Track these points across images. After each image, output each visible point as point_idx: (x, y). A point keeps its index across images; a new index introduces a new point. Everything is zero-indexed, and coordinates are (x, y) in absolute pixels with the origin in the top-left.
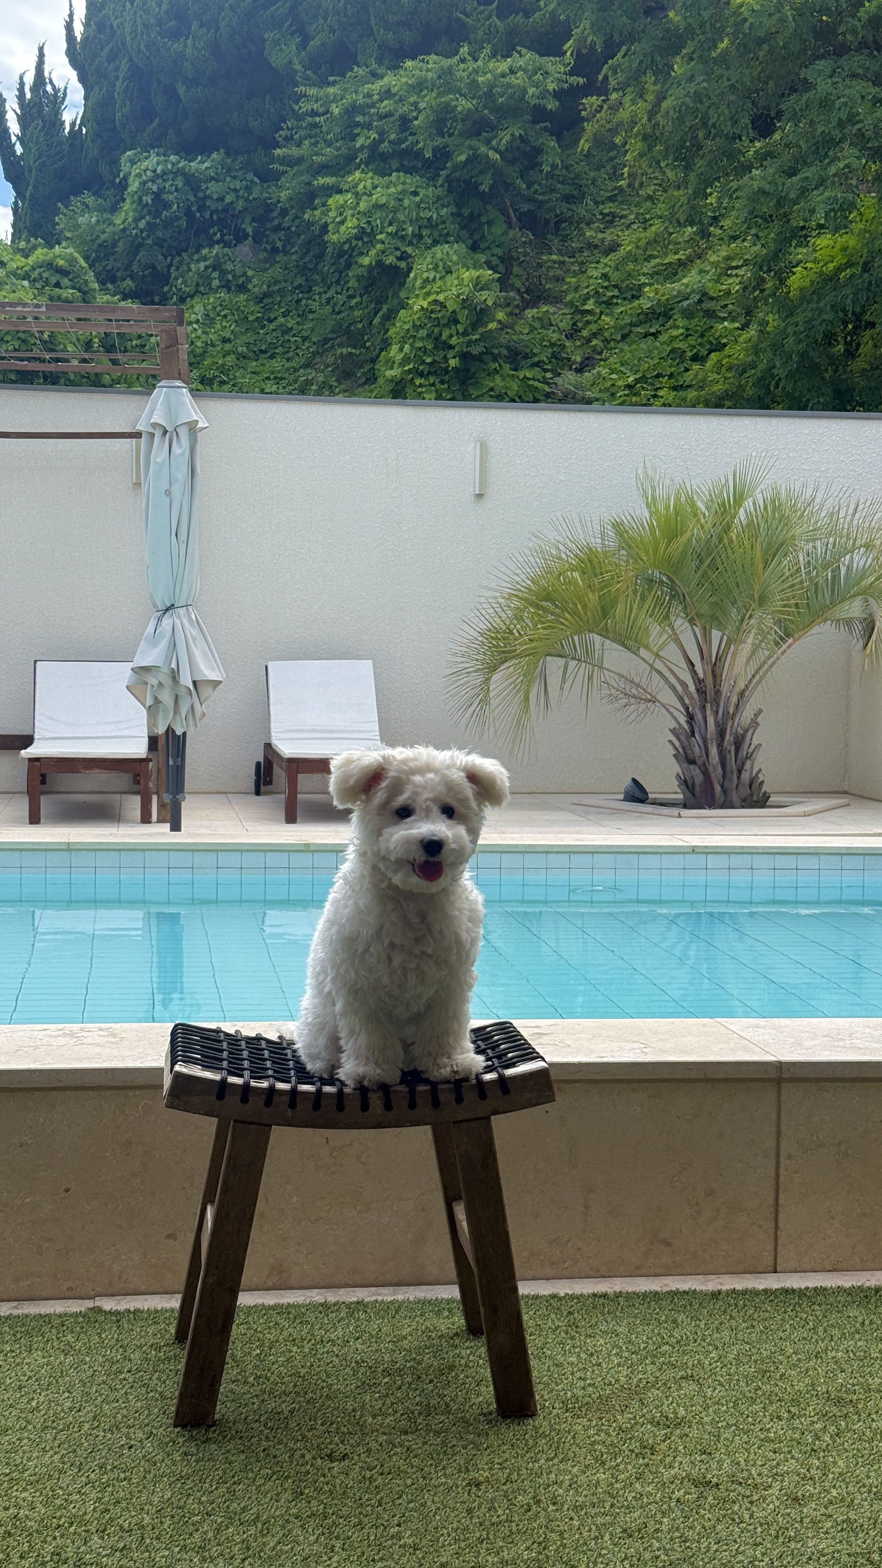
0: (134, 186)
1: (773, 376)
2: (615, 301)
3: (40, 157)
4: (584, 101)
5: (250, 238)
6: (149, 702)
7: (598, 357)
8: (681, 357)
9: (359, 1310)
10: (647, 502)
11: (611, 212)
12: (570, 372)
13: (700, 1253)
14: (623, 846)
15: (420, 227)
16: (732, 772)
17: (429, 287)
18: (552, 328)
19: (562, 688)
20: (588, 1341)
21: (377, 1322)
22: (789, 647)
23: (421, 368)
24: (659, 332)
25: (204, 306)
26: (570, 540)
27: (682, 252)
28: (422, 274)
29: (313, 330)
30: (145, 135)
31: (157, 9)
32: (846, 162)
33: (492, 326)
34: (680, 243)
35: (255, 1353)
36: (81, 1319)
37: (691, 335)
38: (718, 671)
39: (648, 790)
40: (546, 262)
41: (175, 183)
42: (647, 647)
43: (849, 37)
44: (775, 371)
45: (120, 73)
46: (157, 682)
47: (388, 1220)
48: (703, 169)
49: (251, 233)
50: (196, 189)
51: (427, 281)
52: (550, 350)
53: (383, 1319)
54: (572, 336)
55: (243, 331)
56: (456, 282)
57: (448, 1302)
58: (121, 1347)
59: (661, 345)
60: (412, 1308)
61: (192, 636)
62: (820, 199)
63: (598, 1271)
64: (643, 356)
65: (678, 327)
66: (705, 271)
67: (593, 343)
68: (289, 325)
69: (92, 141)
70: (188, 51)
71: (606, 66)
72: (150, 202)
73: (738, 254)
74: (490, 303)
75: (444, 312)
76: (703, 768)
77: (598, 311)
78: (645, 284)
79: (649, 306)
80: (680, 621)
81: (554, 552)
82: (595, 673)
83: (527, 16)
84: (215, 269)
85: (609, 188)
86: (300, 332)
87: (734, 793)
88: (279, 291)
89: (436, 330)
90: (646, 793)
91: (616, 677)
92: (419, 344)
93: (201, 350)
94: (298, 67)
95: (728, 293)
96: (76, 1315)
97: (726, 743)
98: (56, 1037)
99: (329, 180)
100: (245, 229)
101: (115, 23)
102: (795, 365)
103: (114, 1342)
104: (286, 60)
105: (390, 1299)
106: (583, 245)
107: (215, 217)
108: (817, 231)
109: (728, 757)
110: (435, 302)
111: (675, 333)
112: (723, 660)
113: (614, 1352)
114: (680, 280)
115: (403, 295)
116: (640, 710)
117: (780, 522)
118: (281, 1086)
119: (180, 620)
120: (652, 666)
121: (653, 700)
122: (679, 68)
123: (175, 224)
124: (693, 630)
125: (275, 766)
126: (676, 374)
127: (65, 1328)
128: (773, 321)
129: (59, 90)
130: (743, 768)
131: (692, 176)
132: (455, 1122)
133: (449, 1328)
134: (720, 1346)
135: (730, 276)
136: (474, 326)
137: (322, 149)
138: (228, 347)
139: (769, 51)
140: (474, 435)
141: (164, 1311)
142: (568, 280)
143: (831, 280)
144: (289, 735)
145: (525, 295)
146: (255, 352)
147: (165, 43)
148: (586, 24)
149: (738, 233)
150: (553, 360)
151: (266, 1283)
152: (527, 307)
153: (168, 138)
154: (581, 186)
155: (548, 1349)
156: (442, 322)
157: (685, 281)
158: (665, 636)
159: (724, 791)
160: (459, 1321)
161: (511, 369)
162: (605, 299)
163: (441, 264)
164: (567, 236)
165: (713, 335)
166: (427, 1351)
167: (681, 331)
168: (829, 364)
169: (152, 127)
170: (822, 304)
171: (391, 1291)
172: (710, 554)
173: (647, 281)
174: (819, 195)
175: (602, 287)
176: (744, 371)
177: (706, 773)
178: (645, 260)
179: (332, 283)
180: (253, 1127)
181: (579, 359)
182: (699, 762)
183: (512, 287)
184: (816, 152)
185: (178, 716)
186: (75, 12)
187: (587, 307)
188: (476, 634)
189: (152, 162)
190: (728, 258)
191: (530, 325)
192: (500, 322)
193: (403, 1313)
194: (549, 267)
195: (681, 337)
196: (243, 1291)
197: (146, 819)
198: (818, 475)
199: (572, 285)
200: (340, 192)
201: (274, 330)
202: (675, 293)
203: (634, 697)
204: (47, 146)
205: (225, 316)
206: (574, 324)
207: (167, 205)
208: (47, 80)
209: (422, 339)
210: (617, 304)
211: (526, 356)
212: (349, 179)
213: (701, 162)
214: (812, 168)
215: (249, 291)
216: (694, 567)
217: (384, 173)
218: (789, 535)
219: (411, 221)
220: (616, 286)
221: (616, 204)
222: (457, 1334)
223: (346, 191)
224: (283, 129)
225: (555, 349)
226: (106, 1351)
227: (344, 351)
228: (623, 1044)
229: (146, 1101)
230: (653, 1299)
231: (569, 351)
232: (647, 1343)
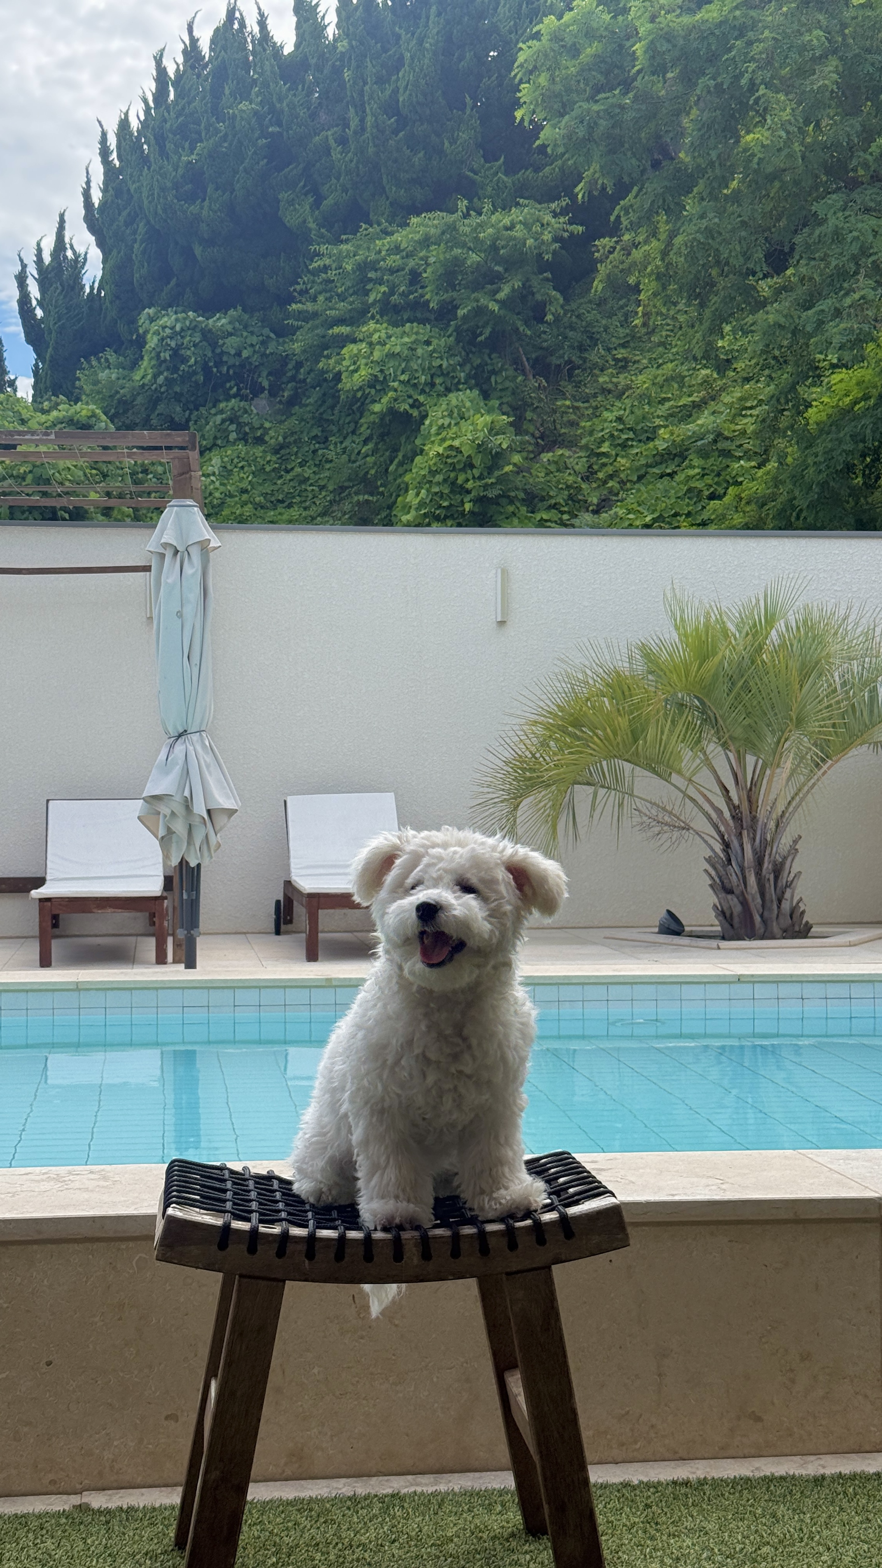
0: (152, 342)
1: (793, 508)
2: (630, 443)
3: (59, 320)
4: (596, 243)
5: (266, 392)
6: (162, 832)
7: (614, 498)
8: (698, 496)
9: (394, 1505)
10: (676, 624)
11: (625, 358)
12: (587, 514)
13: (795, 1430)
14: (663, 976)
15: (432, 377)
16: (772, 901)
17: (444, 434)
18: (568, 471)
19: (592, 816)
20: (672, 1541)
21: (417, 1520)
22: (829, 768)
23: (438, 512)
24: (675, 473)
25: (222, 459)
26: (597, 664)
27: (696, 394)
28: (437, 421)
29: (329, 478)
30: (164, 294)
31: (174, 173)
32: (862, 293)
33: (508, 468)
34: (694, 385)
35: (270, 1562)
36: (64, 1520)
37: (707, 474)
38: (754, 799)
39: (684, 923)
40: (561, 407)
41: (193, 339)
42: (679, 772)
43: (861, 172)
44: (796, 502)
45: (137, 236)
46: (170, 812)
47: (426, 1393)
48: (717, 305)
49: (267, 387)
50: (214, 345)
51: (442, 427)
52: (566, 493)
53: (424, 1516)
54: (588, 478)
55: (261, 481)
56: (471, 428)
57: (502, 1492)
58: (110, 1555)
59: (677, 486)
60: (457, 1502)
61: (205, 761)
62: (836, 330)
63: (676, 1453)
64: (659, 496)
65: (694, 467)
66: (719, 412)
67: (610, 485)
68: (306, 475)
69: (111, 303)
70: (205, 213)
71: (618, 207)
72: (168, 358)
73: (752, 395)
74: (504, 446)
75: (459, 457)
76: (741, 898)
77: (614, 453)
78: (660, 426)
79: (664, 447)
80: (712, 746)
81: (580, 676)
82: (625, 802)
83: (537, 170)
84: (232, 422)
85: (622, 335)
86: (316, 481)
87: (775, 924)
88: (295, 442)
89: (452, 475)
90: (683, 926)
91: (648, 805)
92: (436, 489)
93: (219, 501)
94: (312, 225)
95: (743, 433)
96: (59, 1515)
97: (764, 872)
98: (38, 1181)
99: (344, 330)
100: (261, 383)
101: (133, 188)
102: (816, 496)
103: (101, 1548)
104: (300, 220)
105: (431, 1489)
106: (596, 391)
107: (231, 372)
108: (831, 371)
109: (767, 885)
110: (451, 447)
111: (691, 472)
112: (758, 786)
113: (705, 1555)
114: (695, 421)
115: (418, 442)
116: (674, 839)
117: (814, 641)
118: (296, 1231)
119: (194, 745)
120: (684, 793)
121: (687, 828)
122: (692, 208)
123: (193, 379)
124: (727, 755)
125: (295, 903)
126: (693, 512)
127: (44, 1532)
128: (793, 452)
129: (79, 255)
130: (783, 897)
131: (708, 313)
132: (508, 1274)
133: (503, 1527)
134: (832, 1545)
135: (745, 416)
136: (490, 470)
137: (336, 303)
138: (245, 497)
139: (781, 188)
140: (495, 561)
141: (163, 1508)
142: (583, 424)
143: (849, 412)
144: (309, 872)
145: (539, 441)
146: (272, 502)
147: (182, 206)
148: (595, 166)
149: (751, 375)
150: (570, 502)
151: (284, 1471)
152: (543, 451)
153: (186, 296)
154: (593, 333)
155: (624, 1552)
156: (457, 467)
157: (699, 422)
158: (698, 761)
159: (764, 921)
160: (515, 1517)
161: (528, 512)
162: (620, 442)
163: (456, 410)
164: (581, 381)
165: (730, 473)
166: (478, 1556)
167: (697, 471)
168: (850, 496)
169: (169, 286)
170: (841, 435)
171: (432, 1480)
172: (742, 676)
173: (661, 423)
174: (835, 327)
175: (617, 430)
176: (763, 505)
177: (744, 903)
178: (659, 402)
179: (348, 434)
180: (263, 1283)
181: (595, 501)
182: (737, 892)
183: (527, 433)
184: (831, 284)
185: (192, 848)
186: (92, 179)
187: (603, 450)
188: (501, 764)
189: (168, 319)
190: (741, 399)
191: (546, 468)
192: (515, 465)
193: (447, 1507)
194: (563, 412)
195: (698, 477)
196: (256, 1481)
197: (161, 960)
198: (850, 595)
199: (587, 429)
200: (354, 341)
201: (290, 480)
202: (690, 434)
203: (666, 824)
204: (67, 309)
205: (242, 468)
206: (590, 467)
207: (185, 360)
208: (68, 246)
209: (439, 484)
210: (632, 446)
211: (543, 499)
212: (364, 330)
213: (716, 298)
214: (827, 301)
215: (266, 443)
216: (726, 690)
217: (395, 324)
218: (824, 654)
219: (423, 370)
220: (630, 429)
221: (629, 350)
222: (513, 1535)
223: (361, 341)
224: (299, 284)
225: (572, 491)
226: (92, 1561)
227: (361, 498)
228: (695, 1180)
229: (140, 1255)
230: (745, 1486)
231: (586, 493)
232: (744, 1543)
